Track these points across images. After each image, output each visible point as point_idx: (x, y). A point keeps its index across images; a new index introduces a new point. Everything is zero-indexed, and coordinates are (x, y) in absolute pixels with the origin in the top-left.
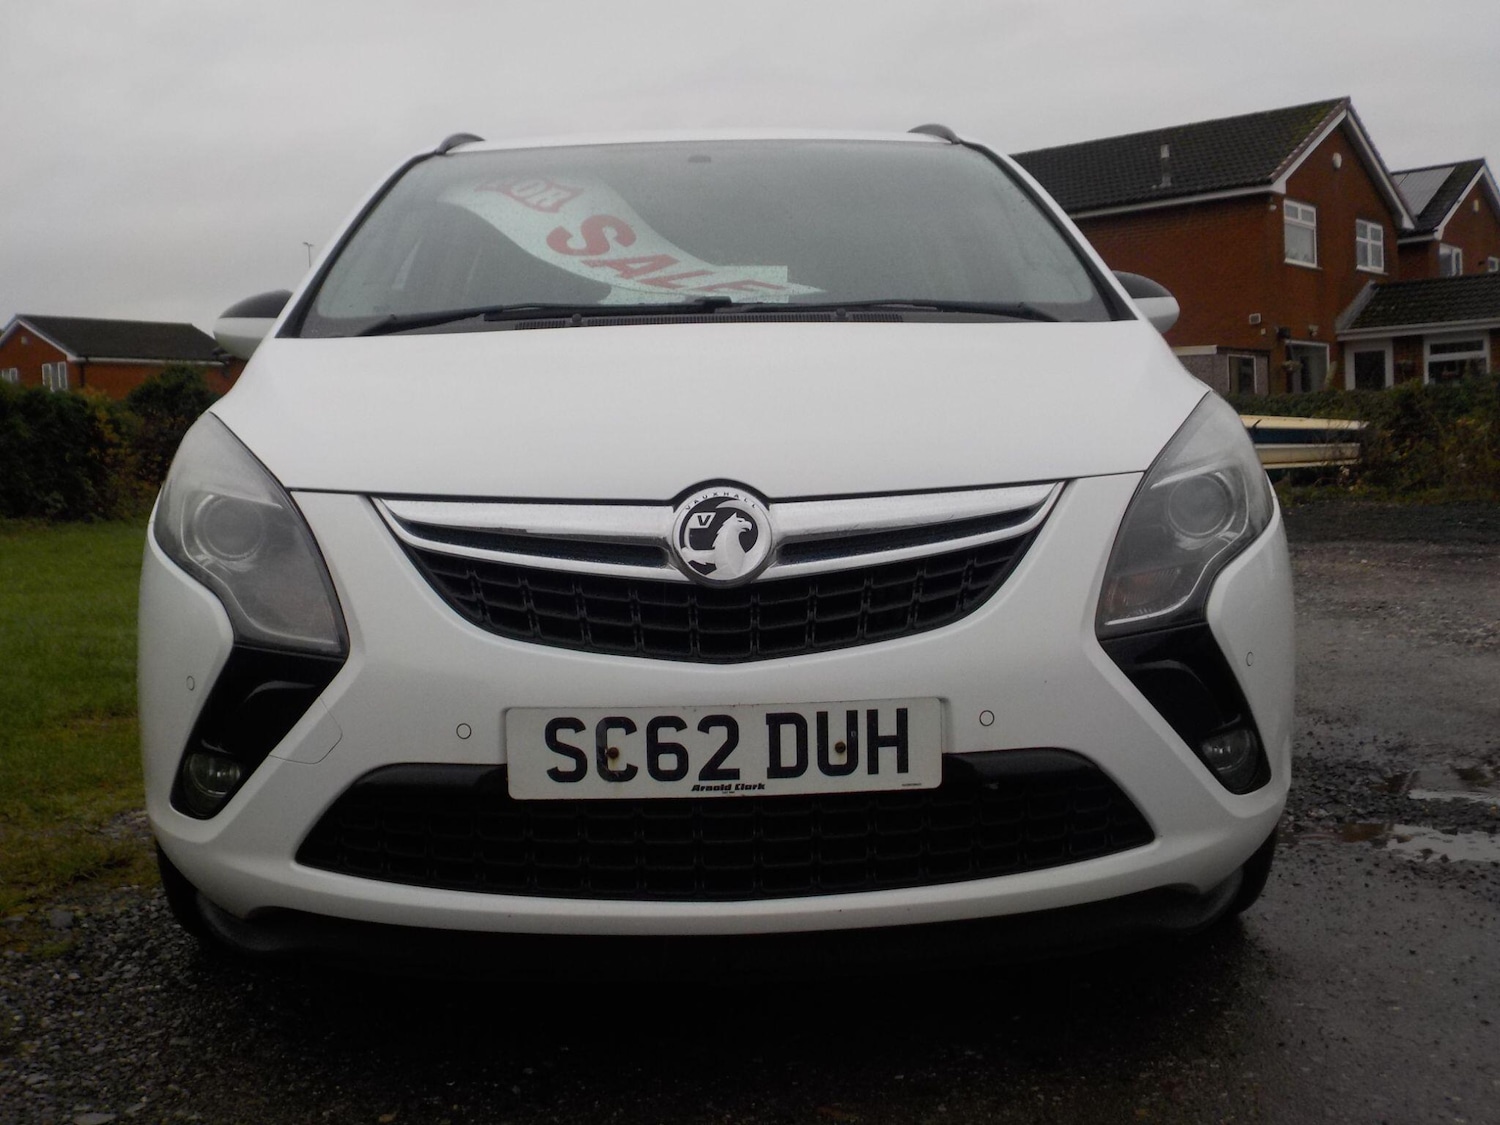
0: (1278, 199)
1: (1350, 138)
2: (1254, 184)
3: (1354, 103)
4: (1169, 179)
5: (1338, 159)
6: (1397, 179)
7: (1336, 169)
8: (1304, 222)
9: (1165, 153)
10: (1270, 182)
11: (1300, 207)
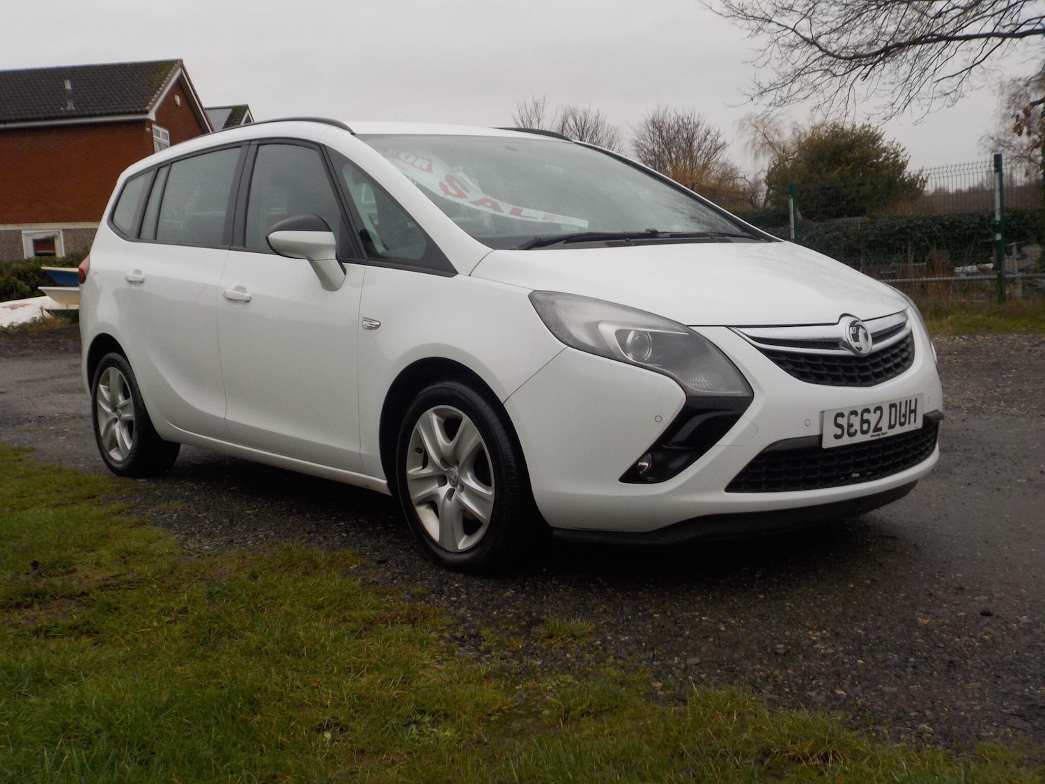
0: (150, 122)
1: (183, 86)
2: (136, 113)
3: (185, 64)
4: (72, 104)
5: (178, 99)
6: (207, 111)
7: (177, 105)
8: (163, 140)
9: (68, 86)
10: (147, 112)
11: (162, 130)
